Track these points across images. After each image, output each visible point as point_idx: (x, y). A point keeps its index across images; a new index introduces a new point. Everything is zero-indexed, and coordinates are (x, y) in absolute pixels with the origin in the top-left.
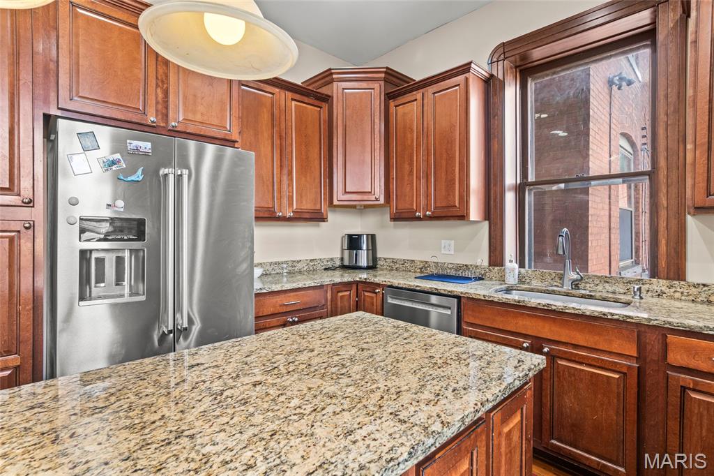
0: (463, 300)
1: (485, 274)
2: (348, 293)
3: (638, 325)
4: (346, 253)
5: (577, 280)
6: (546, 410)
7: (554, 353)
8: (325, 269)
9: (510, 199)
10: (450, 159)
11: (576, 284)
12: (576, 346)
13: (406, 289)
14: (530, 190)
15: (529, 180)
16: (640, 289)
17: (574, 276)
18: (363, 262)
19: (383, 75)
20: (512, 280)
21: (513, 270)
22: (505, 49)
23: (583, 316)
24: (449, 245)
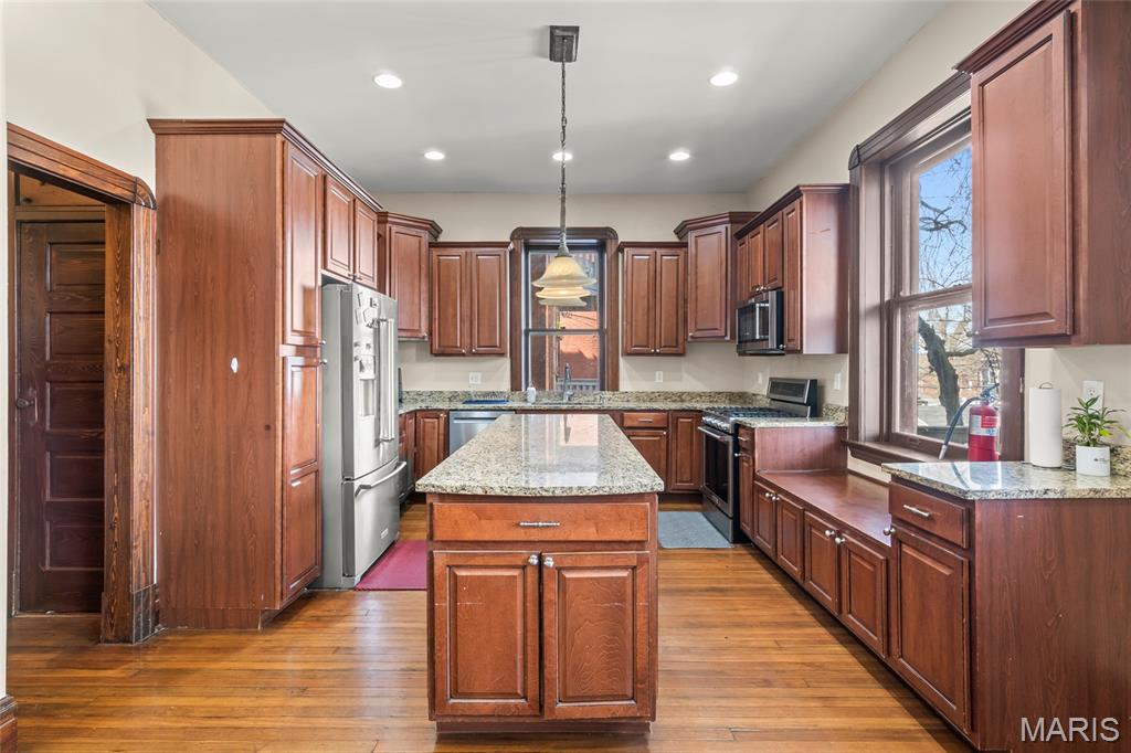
1: (510, 398)
10: (492, 310)
17: (571, 393)
24: (476, 377)
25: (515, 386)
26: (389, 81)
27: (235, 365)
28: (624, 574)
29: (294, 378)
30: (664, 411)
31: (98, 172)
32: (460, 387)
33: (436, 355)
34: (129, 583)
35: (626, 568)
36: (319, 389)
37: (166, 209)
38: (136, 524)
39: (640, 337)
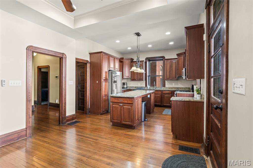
1: (145, 88)
3: (161, 90)
4: (123, 86)
5: (155, 88)
9: (148, 77)
15: (150, 75)
18: (126, 87)
20: (149, 88)
22: (147, 58)
23: (157, 90)
24: (140, 84)
25: (146, 86)
26: (118, 41)
27: (97, 82)
28: (130, 107)
29: (103, 84)
30: (171, 91)
31: (84, 61)
32: (137, 86)
33: (132, 80)
34: (87, 107)
35: (130, 106)
36: (108, 85)
37: (91, 63)
38: (87, 100)
39: (168, 77)
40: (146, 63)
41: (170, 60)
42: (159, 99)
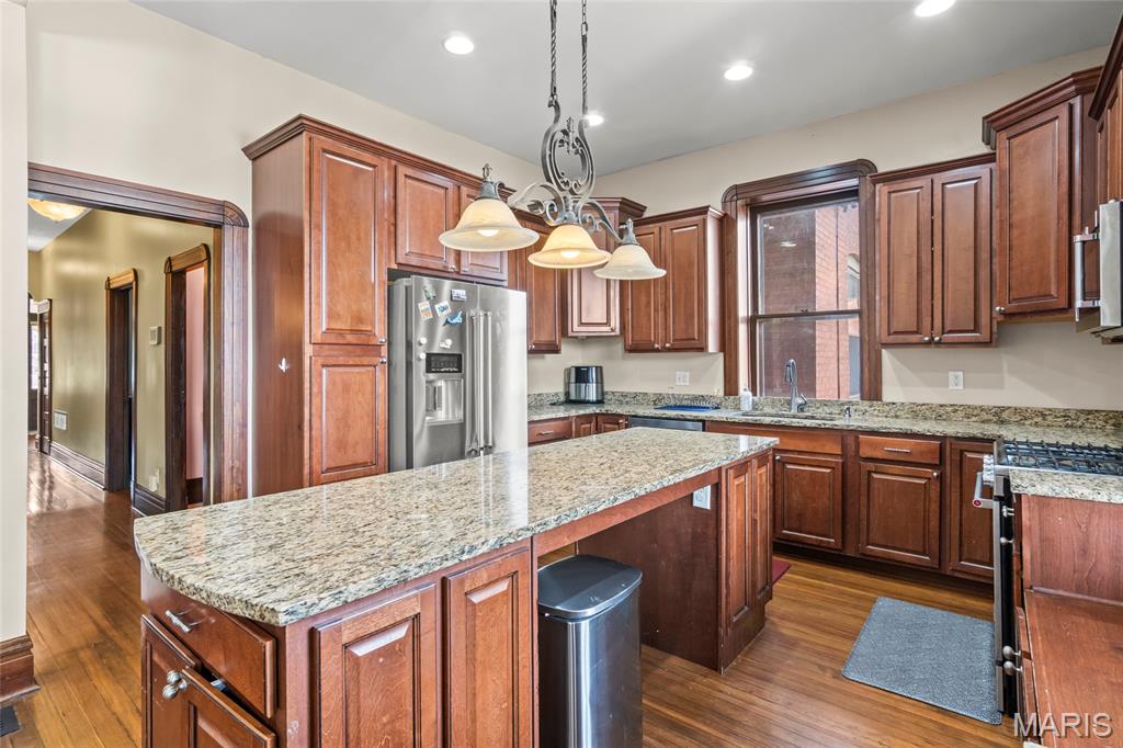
0: (707, 424)
1: (720, 404)
2: (588, 425)
3: (841, 430)
4: (573, 386)
5: (801, 405)
6: (779, 506)
7: (784, 460)
8: (552, 404)
9: (743, 330)
10: (689, 294)
11: (801, 408)
12: (800, 452)
13: (652, 417)
14: (760, 323)
15: (760, 313)
16: (848, 409)
17: (800, 401)
18: (592, 396)
19: (618, 205)
20: (746, 406)
21: (748, 398)
22: (736, 191)
23: (805, 428)
24: (685, 376)
25: (731, 388)
27: (283, 366)
30: (934, 437)
32: (663, 389)
33: (631, 351)
39: (905, 318)
40: (726, 225)
41: (924, 181)
42: (825, 501)
